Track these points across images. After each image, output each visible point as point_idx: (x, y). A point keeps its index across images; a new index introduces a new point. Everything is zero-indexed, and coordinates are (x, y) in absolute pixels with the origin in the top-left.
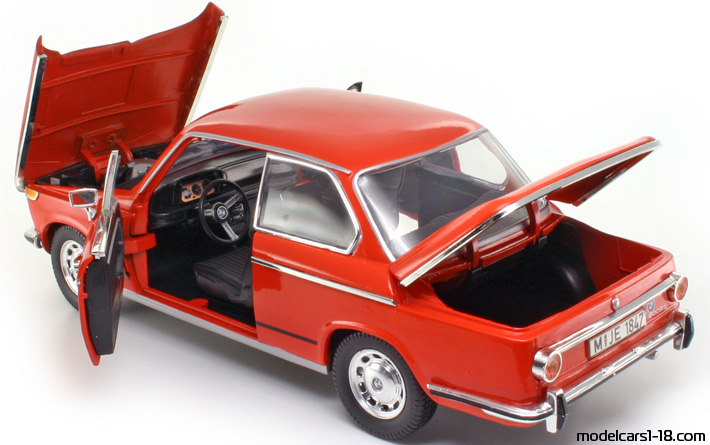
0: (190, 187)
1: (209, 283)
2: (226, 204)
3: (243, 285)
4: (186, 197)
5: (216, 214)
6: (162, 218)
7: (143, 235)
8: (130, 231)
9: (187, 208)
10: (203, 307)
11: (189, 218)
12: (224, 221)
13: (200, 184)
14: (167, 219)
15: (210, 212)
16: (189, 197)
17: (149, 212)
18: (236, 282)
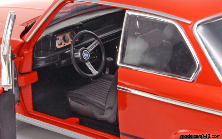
0: (61, 37)
1: (80, 106)
2: (88, 48)
3: (107, 107)
4: (59, 45)
5: (82, 56)
6: (42, 60)
7: (29, 73)
8: (19, 70)
9: (60, 52)
10: (76, 123)
11: (62, 60)
12: (87, 61)
13: (68, 35)
14: (46, 60)
15: (78, 55)
16: (61, 44)
17: (33, 56)
18: (101, 105)
